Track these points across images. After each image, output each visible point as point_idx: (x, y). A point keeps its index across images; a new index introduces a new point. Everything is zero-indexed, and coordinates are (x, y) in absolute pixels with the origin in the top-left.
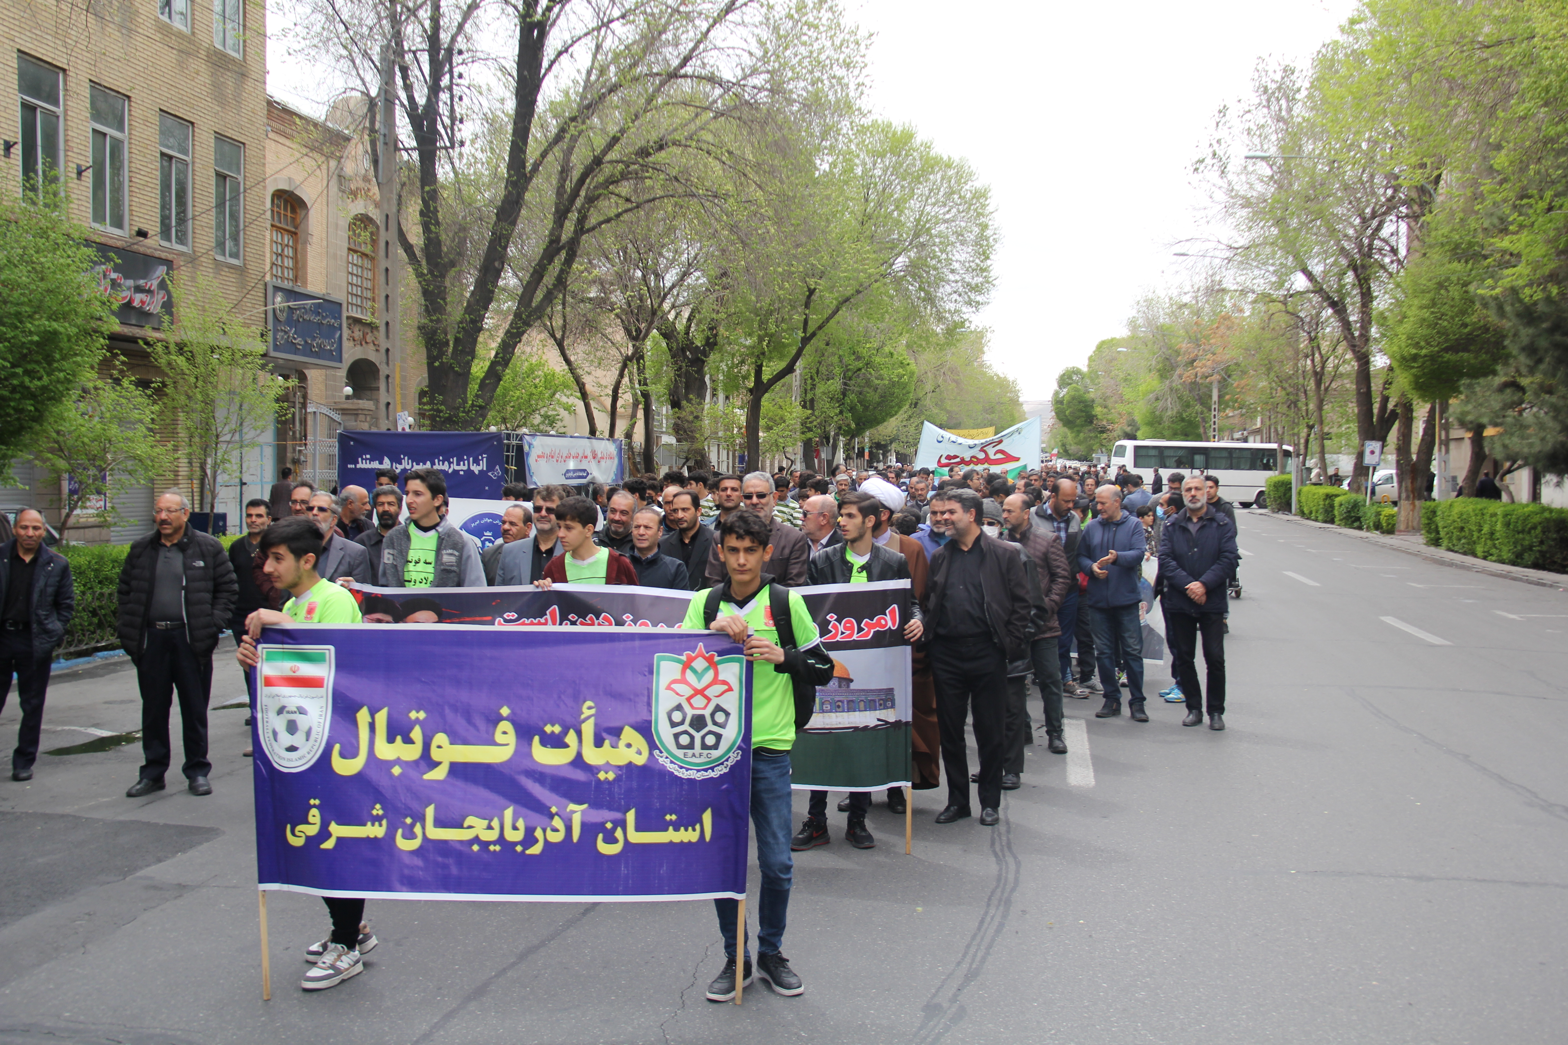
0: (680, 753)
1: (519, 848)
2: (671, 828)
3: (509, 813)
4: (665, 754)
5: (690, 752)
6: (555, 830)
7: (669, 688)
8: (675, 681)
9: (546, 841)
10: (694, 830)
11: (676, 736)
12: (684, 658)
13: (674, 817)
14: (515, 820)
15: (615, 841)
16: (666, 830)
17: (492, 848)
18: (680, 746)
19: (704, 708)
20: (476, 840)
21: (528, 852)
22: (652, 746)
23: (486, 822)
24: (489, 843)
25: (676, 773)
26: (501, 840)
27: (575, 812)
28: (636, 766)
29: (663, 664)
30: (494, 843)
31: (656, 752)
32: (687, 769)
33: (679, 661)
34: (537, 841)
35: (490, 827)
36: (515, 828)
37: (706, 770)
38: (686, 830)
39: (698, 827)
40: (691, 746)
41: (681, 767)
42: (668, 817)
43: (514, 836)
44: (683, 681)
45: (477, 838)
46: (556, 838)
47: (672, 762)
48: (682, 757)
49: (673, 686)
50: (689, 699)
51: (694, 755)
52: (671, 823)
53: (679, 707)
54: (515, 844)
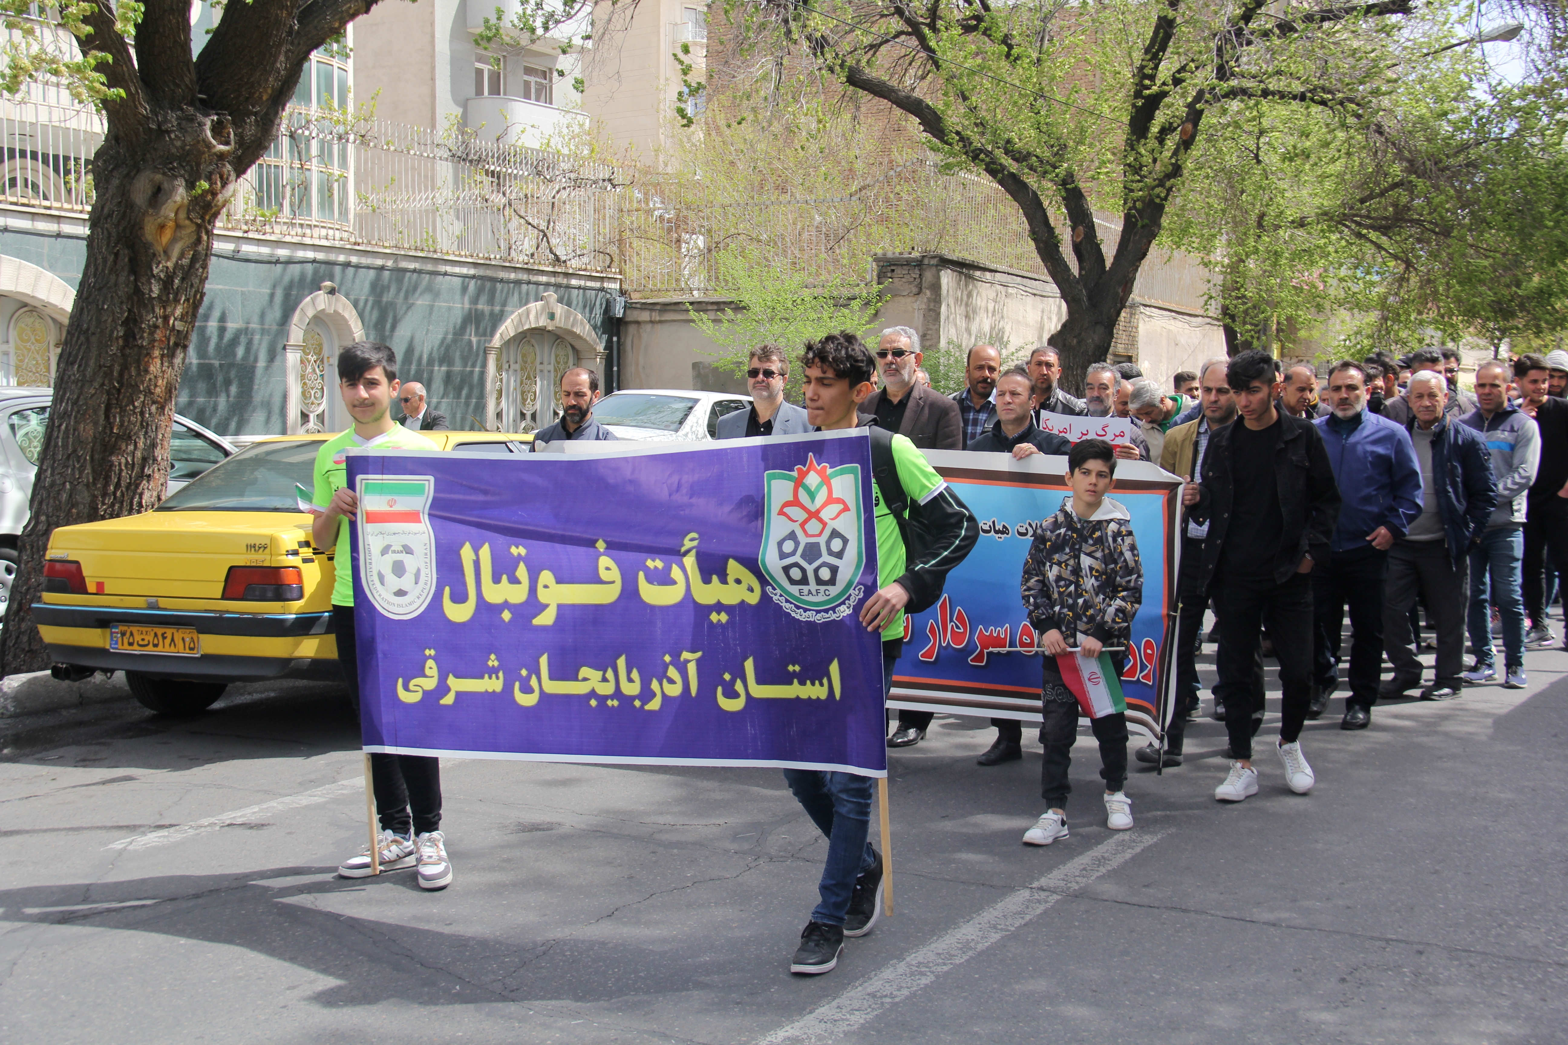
0: (794, 590)
1: (637, 703)
2: (795, 681)
3: (621, 662)
4: (778, 591)
5: (805, 588)
6: (671, 681)
7: (781, 513)
8: (787, 504)
9: (664, 695)
10: (822, 685)
11: (786, 569)
12: (795, 474)
13: (797, 668)
14: (629, 672)
15: (736, 695)
16: (791, 683)
17: (610, 703)
18: (793, 582)
19: (820, 535)
20: (593, 694)
21: (647, 707)
22: (763, 581)
23: (601, 673)
24: (606, 697)
25: (793, 614)
26: (618, 693)
27: (689, 661)
28: (750, 605)
29: (773, 482)
30: (612, 697)
31: (769, 589)
32: (805, 610)
33: (789, 478)
34: (654, 695)
35: (605, 680)
36: (630, 680)
37: (826, 611)
38: (813, 684)
39: (825, 681)
40: (804, 581)
41: (798, 607)
42: (791, 668)
43: (631, 689)
44: (795, 502)
45: (593, 691)
46: (674, 690)
47: (787, 601)
48: (797, 594)
49: (786, 510)
50: (802, 525)
51: (810, 592)
52: (794, 674)
53: (792, 536)
54: (633, 698)
